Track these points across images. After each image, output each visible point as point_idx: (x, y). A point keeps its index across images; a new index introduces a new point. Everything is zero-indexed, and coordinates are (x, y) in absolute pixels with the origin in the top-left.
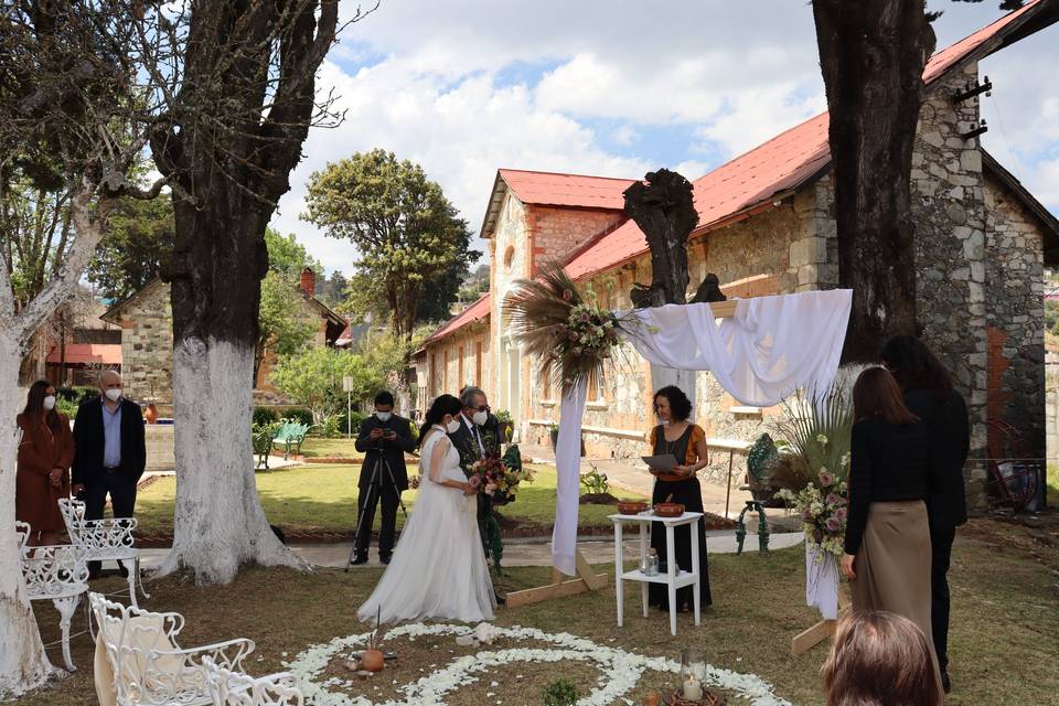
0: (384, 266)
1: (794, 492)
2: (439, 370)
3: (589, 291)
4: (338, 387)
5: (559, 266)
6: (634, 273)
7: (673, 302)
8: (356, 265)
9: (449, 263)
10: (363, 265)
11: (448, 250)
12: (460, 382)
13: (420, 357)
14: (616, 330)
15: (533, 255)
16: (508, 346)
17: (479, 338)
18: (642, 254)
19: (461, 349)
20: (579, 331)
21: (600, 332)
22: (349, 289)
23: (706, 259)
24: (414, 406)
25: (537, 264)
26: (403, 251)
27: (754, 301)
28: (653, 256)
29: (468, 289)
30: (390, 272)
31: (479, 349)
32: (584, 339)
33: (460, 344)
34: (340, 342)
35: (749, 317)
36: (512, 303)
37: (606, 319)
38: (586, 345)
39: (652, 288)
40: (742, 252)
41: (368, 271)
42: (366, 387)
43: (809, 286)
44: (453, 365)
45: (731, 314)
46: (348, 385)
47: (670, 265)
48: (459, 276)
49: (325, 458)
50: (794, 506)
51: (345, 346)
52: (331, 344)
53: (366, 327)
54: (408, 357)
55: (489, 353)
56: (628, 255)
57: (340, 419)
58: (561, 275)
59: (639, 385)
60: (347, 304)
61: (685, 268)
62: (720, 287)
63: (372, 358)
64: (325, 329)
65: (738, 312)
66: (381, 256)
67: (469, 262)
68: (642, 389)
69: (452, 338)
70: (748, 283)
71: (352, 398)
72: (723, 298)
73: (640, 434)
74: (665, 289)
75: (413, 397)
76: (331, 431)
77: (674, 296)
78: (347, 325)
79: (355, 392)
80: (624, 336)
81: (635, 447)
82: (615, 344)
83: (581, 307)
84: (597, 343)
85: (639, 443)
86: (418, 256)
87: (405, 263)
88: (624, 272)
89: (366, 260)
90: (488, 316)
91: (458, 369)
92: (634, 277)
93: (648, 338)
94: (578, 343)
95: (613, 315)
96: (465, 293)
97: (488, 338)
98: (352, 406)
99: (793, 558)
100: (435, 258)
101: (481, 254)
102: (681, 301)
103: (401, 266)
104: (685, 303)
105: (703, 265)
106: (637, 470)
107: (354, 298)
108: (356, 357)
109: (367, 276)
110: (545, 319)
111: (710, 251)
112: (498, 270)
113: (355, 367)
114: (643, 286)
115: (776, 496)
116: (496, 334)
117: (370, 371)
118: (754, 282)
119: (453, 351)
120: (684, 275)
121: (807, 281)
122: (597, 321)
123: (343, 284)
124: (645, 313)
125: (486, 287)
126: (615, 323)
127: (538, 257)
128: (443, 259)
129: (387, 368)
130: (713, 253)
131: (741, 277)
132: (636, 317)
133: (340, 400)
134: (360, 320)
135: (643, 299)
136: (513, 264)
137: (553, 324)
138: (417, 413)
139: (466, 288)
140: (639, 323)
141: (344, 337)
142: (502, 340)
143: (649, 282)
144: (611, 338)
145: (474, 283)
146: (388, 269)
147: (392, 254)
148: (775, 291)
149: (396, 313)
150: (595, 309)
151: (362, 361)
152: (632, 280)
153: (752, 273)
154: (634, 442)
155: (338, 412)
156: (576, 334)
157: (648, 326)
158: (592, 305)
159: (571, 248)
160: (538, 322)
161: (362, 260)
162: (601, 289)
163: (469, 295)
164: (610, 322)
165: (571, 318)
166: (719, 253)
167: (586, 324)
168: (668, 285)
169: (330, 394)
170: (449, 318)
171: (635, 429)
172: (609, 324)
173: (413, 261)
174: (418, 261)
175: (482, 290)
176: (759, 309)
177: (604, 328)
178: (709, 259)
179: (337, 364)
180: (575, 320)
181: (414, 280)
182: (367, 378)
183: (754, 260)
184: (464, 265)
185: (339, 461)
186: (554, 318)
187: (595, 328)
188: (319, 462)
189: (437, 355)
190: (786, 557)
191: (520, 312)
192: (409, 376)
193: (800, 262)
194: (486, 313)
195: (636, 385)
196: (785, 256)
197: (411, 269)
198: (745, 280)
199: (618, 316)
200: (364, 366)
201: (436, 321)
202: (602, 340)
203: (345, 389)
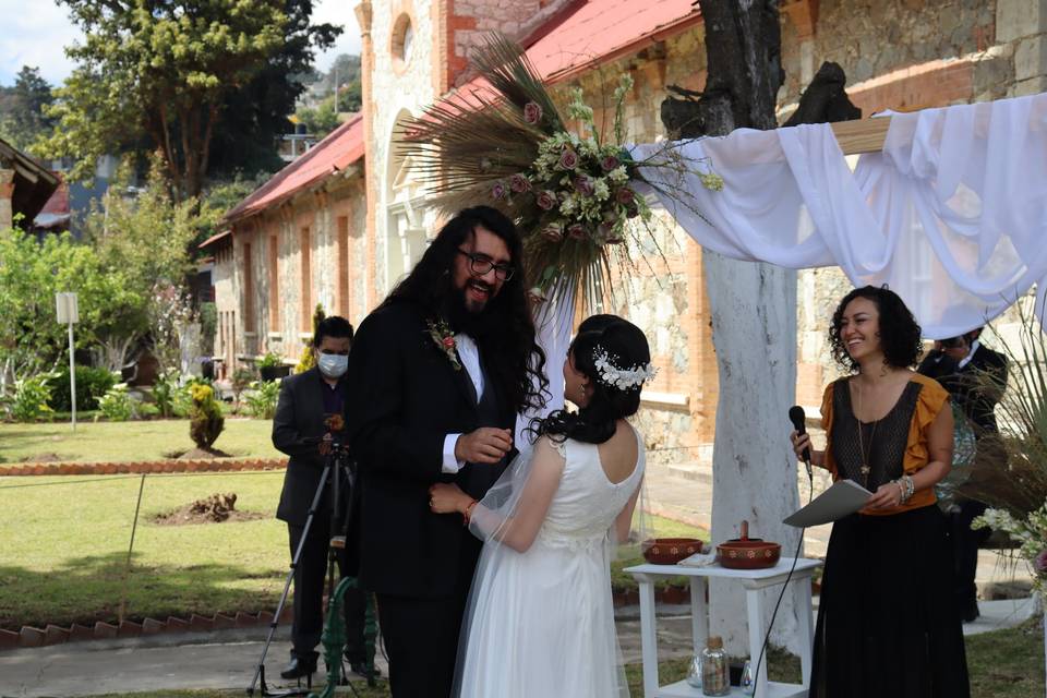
0: (134, 56)
1: (1015, 516)
2: (261, 275)
3: (578, 105)
4: (44, 315)
5: (514, 49)
6: (662, 68)
7: (750, 126)
8: (72, 53)
9: (274, 50)
10: (86, 52)
11: (271, 22)
12: (306, 299)
13: (221, 249)
14: (634, 185)
15: (451, 33)
16: (403, 225)
17: (344, 209)
18: (680, 27)
19: (306, 230)
20: (559, 189)
21: (602, 188)
22: (59, 106)
23: (815, 32)
24: (210, 351)
25: (459, 52)
26: (174, 25)
27: (925, 118)
28: (708, 30)
29: (316, 108)
30: (148, 69)
31: (344, 231)
32: (568, 205)
33: (305, 222)
34: (43, 219)
35: (916, 152)
36: (412, 135)
37: (613, 162)
38: (573, 217)
39: (705, 97)
40: (890, 15)
41: (98, 68)
42: (106, 314)
43: (1037, 82)
44: (289, 265)
45: (875, 146)
46: (67, 310)
47: (742, 44)
48: (292, 78)
49: (20, 465)
50: (1018, 544)
51: (57, 229)
52: (26, 225)
53: (100, 188)
54: (193, 250)
55: (364, 240)
56: (649, 28)
57: (52, 382)
58: (520, 70)
59: (676, 298)
60: (57, 139)
61: (775, 52)
62: (848, 90)
63: (116, 252)
64: (10, 191)
65: (893, 142)
66: (125, 34)
67: (315, 49)
68: (680, 306)
69: (288, 208)
70: (905, 82)
71: (76, 338)
72: (855, 114)
73: (680, 399)
74: (733, 98)
75: (209, 332)
76: (33, 407)
77: (754, 113)
78: (59, 183)
79: (84, 325)
80: (651, 197)
81: (668, 425)
82: (632, 213)
83: (560, 139)
84: (594, 214)
85: (677, 417)
86: (205, 37)
87: (178, 50)
88: (641, 65)
89: (92, 43)
90: (360, 162)
91: (299, 274)
92: (663, 76)
93: (703, 199)
94: (555, 214)
95: (627, 155)
96: (309, 115)
97: (361, 209)
98: (78, 353)
99: (1013, 654)
100: (242, 38)
101: (339, 31)
102: (766, 121)
103: (169, 57)
104: (775, 126)
105: (808, 46)
106: (672, 472)
107: (73, 124)
108: (82, 252)
109: (96, 78)
110: (486, 164)
111: (822, 16)
112: (378, 63)
113: (81, 271)
114: (687, 93)
115: (977, 523)
116: (377, 199)
117: (114, 280)
118: (918, 78)
119: (289, 235)
120: (774, 68)
121: (1034, 70)
122: (594, 167)
123: (41, 94)
124: (694, 148)
125: (353, 102)
126: (633, 171)
127: (462, 36)
128: (259, 42)
129: (151, 274)
130: (831, 19)
131: (890, 69)
132: (677, 157)
133: (51, 341)
134: (88, 172)
135: (686, 119)
136: (409, 51)
137: (502, 175)
138: (217, 365)
139: (308, 105)
140: (682, 170)
141: (54, 210)
142: (390, 211)
143: (699, 84)
144: (624, 202)
145: (329, 94)
146: (143, 63)
147: (150, 31)
148: (961, 96)
149: (166, 157)
150: (591, 142)
151: (96, 259)
152: (657, 81)
153: (912, 58)
154: (664, 416)
155: (45, 368)
156: (551, 194)
157: (699, 174)
158: (582, 135)
159: (529, 15)
160: (471, 172)
161: (84, 42)
162: (603, 98)
163: (318, 119)
164: (623, 169)
165: (541, 163)
166: (840, 17)
167: (573, 176)
168: (737, 90)
169: (27, 330)
170: (276, 166)
171: (668, 389)
172: (620, 173)
173: (196, 46)
174: (207, 48)
175: (345, 108)
176: (937, 133)
177: (609, 182)
178: (820, 33)
179: (41, 267)
180: (550, 167)
181: (201, 88)
182: (107, 295)
183: (919, 32)
184: (305, 55)
185: (53, 471)
186: (506, 164)
187: (591, 182)
188: (9, 473)
189: (255, 246)
190: (997, 652)
191: (430, 151)
192: (199, 289)
193: (1019, 30)
194: (356, 157)
195: (670, 300)
196: (985, 20)
197: (191, 62)
198: (899, 75)
199: (638, 156)
200: (102, 270)
201: (250, 175)
202: (606, 206)
203: (61, 318)
